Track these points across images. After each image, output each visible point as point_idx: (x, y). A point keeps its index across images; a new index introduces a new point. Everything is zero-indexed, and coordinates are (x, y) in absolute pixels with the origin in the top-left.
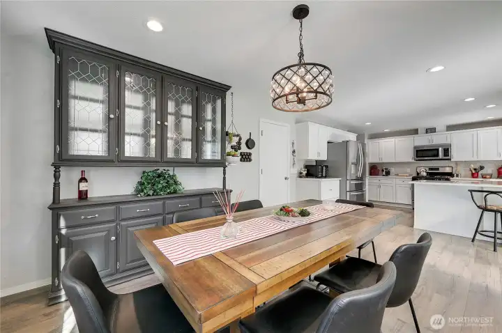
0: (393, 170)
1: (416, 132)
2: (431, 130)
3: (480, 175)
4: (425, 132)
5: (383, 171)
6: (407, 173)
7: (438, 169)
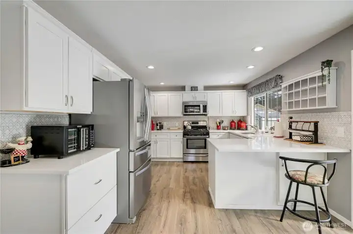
0: (165, 124)
1: (183, 88)
2: (194, 89)
3: (221, 127)
4: (190, 89)
5: (157, 125)
6: (176, 127)
7: (198, 123)
